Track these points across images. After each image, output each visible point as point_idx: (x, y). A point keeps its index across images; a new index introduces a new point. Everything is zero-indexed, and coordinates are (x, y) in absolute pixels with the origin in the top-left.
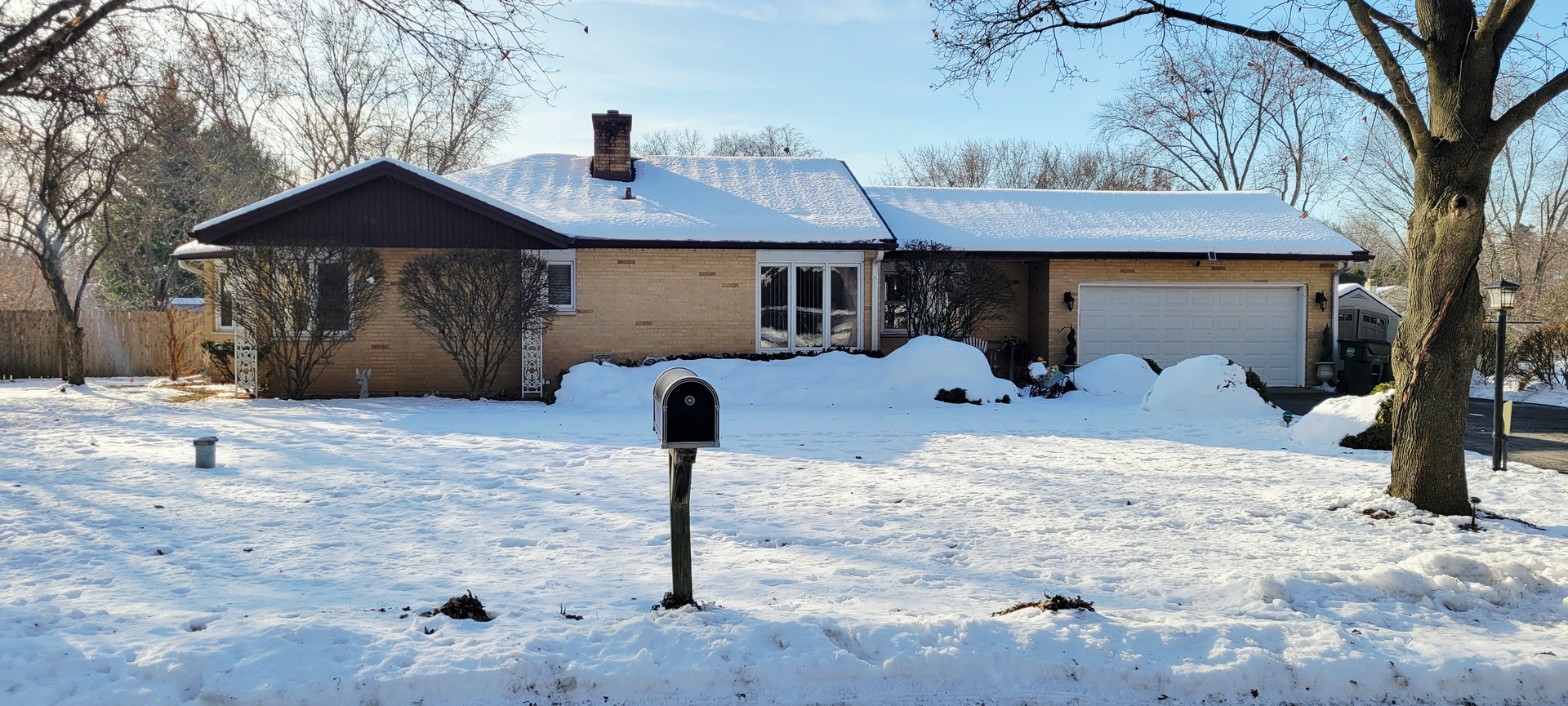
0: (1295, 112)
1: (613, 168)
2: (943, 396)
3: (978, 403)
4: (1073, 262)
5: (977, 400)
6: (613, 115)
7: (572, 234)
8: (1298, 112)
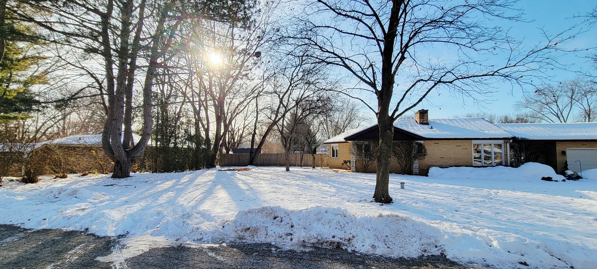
0: (587, 100)
1: (424, 122)
2: (544, 179)
3: (557, 181)
4: (564, 142)
5: (556, 180)
6: (423, 110)
7: (426, 137)
8: (588, 100)
